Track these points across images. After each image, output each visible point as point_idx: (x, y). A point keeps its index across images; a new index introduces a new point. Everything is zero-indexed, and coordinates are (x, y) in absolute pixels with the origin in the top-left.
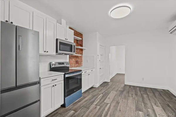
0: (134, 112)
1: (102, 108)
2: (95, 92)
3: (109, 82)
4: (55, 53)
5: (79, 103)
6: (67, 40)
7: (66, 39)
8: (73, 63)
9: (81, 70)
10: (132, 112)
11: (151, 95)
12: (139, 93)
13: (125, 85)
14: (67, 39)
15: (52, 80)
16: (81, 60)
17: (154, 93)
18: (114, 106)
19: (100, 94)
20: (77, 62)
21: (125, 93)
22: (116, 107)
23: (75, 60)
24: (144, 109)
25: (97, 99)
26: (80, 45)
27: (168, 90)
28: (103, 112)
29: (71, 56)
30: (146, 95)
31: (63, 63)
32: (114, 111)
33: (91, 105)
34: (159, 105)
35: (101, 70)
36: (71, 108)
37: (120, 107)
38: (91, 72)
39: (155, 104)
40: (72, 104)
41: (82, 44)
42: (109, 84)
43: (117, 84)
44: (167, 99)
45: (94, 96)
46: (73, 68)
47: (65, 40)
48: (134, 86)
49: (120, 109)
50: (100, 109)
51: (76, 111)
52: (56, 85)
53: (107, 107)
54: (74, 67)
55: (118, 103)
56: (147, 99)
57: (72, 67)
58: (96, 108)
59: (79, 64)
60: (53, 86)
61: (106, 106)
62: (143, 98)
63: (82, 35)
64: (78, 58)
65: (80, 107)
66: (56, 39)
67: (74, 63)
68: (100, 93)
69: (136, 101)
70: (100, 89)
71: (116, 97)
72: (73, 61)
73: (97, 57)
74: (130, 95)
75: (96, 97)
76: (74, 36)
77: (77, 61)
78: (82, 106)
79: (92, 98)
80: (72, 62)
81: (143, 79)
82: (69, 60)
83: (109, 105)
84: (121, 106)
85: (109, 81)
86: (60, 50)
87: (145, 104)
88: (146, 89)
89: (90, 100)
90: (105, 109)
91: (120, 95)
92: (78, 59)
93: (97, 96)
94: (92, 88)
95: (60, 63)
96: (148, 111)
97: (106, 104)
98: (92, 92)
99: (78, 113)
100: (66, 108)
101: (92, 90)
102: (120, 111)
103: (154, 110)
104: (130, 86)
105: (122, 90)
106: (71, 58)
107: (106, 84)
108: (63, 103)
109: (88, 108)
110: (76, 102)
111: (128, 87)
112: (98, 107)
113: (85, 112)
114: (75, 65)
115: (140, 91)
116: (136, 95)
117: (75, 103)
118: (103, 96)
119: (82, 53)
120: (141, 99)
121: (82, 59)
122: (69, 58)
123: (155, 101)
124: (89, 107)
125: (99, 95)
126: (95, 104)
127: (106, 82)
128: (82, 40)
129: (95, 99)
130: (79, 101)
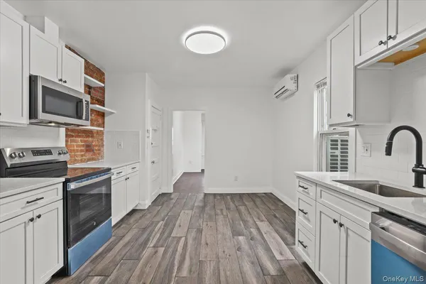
0: (230, 240)
1: (171, 250)
2: (143, 219)
3: (171, 194)
4: (25, 120)
5: (109, 255)
6: (65, 84)
7: (61, 80)
8: (77, 151)
9: (110, 169)
10: (228, 240)
11: (250, 204)
12: (232, 205)
13: (206, 194)
14: (65, 82)
15: (28, 202)
16: (100, 143)
17: (254, 202)
18: (195, 239)
19: (159, 222)
20: (89, 148)
21: (207, 209)
22: (197, 240)
23: (85, 141)
24: (245, 231)
25: (153, 234)
26: (98, 100)
27: (271, 193)
28: (174, 258)
29: (73, 131)
30: (243, 207)
31: (48, 152)
32: (196, 248)
33: (143, 250)
34: (264, 218)
35: (154, 165)
36: (90, 272)
37: (206, 238)
38: (130, 171)
39: (259, 219)
40: (88, 262)
41: (104, 98)
42: (173, 196)
43: (190, 194)
44: (273, 208)
45: (145, 229)
46: (78, 165)
47: (60, 83)
48: (221, 195)
49: (206, 241)
50: (165, 252)
51: (104, 274)
52: (39, 217)
53: (180, 244)
54: (82, 161)
55: (200, 231)
56: (246, 213)
57: (75, 161)
58: (156, 252)
59: (94, 154)
60: (32, 220)
61: (178, 242)
62: (240, 213)
63: (103, 74)
64: (92, 137)
65: (115, 263)
66: (30, 77)
67: (81, 151)
68: (156, 220)
69: (231, 221)
70: (156, 211)
71: (193, 221)
72: (78, 146)
73: (147, 135)
74: (219, 212)
75: (149, 230)
76: (84, 75)
77: (88, 146)
78: (118, 258)
79: (142, 234)
80: (75, 148)
81: (236, 179)
82: (67, 141)
83: (183, 239)
84: (207, 235)
85: (171, 191)
86: (44, 111)
87: (245, 222)
88: (241, 196)
89: (137, 240)
90: (177, 250)
91: (200, 216)
92: (90, 139)
93: (150, 228)
94: (134, 211)
95: (36, 152)
96: (251, 233)
97: (176, 239)
98: (137, 221)
99: (112, 277)
100: (73, 276)
101: (137, 216)
102: (207, 244)
103: (258, 229)
104: (215, 195)
105: (201, 204)
106: (73, 136)
107: (165, 198)
108: (61, 265)
109: (138, 259)
110: (101, 254)
111: (211, 198)
112: (161, 250)
113: (131, 270)
114: (82, 156)
115: (234, 202)
116: (228, 209)
117: (97, 257)
118: (166, 225)
119: (104, 123)
120: (237, 215)
121: (102, 140)
122: (67, 136)
123: (258, 213)
124: (140, 254)
125: (157, 224)
126: (152, 246)
127: (163, 194)
128: (103, 89)
129: (150, 235)
130: (108, 250)
